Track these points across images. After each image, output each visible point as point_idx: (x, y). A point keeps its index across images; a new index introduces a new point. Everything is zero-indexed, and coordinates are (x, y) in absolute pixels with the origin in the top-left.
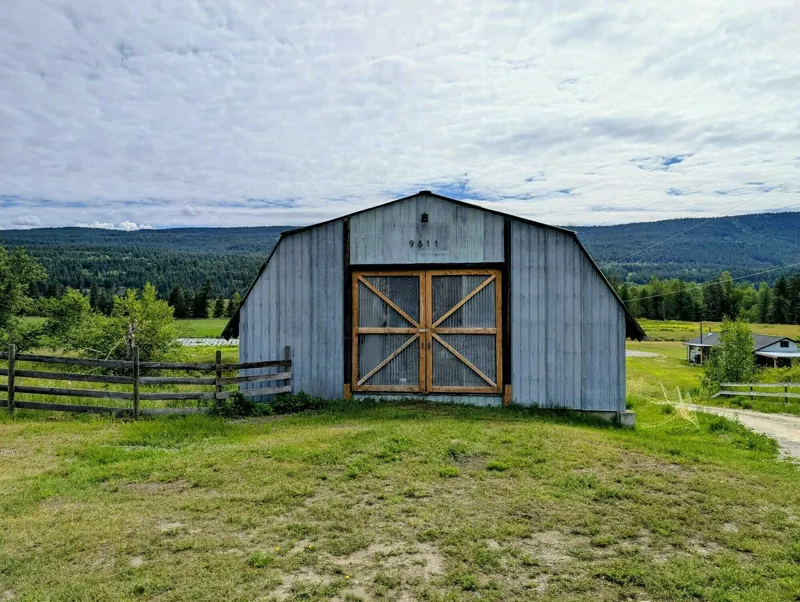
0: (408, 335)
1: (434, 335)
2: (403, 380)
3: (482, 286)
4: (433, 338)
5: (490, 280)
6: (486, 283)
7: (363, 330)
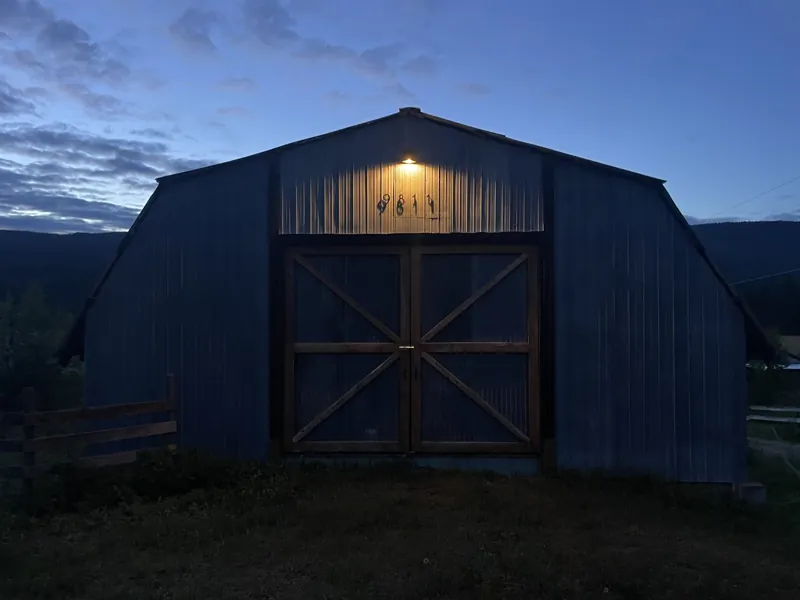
0: (380, 355)
1: (425, 355)
2: (372, 432)
3: (505, 273)
4: (422, 359)
5: (518, 261)
6: (511, 267)
7: (303, 346)
